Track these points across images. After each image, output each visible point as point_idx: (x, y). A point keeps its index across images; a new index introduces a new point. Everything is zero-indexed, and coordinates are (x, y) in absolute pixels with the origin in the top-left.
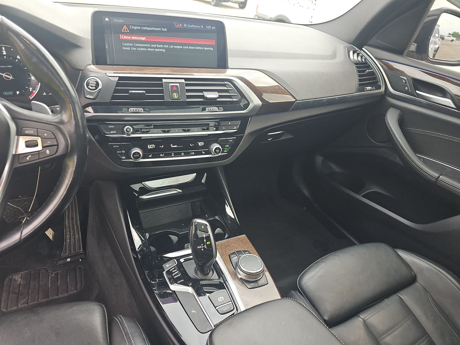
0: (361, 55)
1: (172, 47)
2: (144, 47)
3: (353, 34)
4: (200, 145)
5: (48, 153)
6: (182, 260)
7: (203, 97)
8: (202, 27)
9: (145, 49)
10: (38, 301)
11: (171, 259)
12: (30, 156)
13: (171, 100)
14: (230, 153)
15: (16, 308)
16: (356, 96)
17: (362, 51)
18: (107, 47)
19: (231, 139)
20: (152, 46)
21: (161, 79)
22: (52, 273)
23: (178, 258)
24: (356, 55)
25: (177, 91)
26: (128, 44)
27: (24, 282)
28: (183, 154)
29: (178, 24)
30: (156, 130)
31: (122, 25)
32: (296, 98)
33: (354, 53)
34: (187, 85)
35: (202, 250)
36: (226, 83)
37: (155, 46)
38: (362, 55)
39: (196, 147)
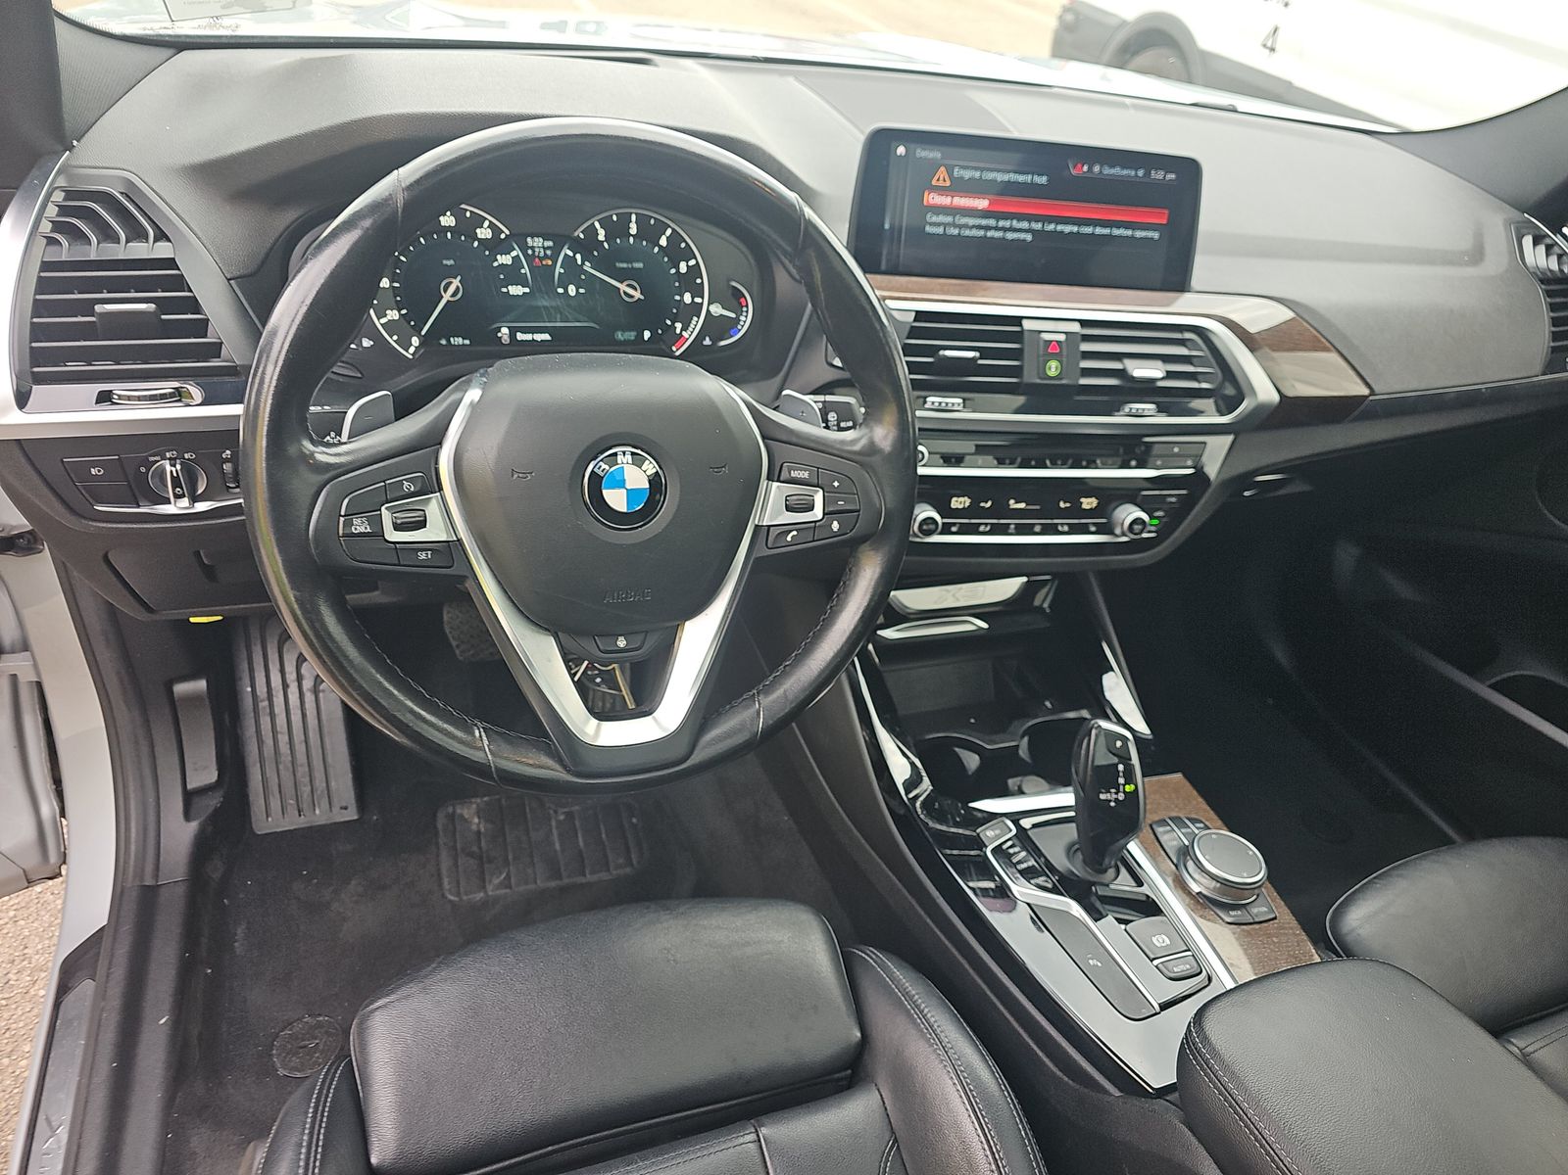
0: (1556, 249)
1: (1051, 227)
2: (979, 227)
3: (1540, 185)
4: (1085, 506)
5: (835, 530)
6: (1026, 823)
7: (1121, 373)
8: (1141, 173)
9: (981, 233)
10: (536, 883)
11: (993, 816)
12: (795, 533)
13: (1038, 381)
14: (1163, 533)
15: (482, 894)
16: (1539, 384)
17: (1558, 235)
18: (887, 226)
19: (1173, 495)
20: (1001, 223)
21: (1017, 320)
22: (556, 812)
23: (1016, 817)
24: (1542, 249)
25: (1057, 357)
26: (941, 219)
27: (489, 826)
28: (1037, 529)
29: (1079, 165)
30: (980, 459)
31: (934, 167)
32: (1374, 386)
33: (1536, 242)
34: (1086, 338)
35: (1113, 804)
36: (1188, 335)
37: (1007, 224)
38: (1560, 252)
39: (1077, 511)
